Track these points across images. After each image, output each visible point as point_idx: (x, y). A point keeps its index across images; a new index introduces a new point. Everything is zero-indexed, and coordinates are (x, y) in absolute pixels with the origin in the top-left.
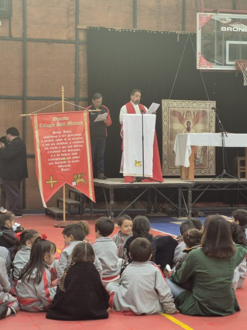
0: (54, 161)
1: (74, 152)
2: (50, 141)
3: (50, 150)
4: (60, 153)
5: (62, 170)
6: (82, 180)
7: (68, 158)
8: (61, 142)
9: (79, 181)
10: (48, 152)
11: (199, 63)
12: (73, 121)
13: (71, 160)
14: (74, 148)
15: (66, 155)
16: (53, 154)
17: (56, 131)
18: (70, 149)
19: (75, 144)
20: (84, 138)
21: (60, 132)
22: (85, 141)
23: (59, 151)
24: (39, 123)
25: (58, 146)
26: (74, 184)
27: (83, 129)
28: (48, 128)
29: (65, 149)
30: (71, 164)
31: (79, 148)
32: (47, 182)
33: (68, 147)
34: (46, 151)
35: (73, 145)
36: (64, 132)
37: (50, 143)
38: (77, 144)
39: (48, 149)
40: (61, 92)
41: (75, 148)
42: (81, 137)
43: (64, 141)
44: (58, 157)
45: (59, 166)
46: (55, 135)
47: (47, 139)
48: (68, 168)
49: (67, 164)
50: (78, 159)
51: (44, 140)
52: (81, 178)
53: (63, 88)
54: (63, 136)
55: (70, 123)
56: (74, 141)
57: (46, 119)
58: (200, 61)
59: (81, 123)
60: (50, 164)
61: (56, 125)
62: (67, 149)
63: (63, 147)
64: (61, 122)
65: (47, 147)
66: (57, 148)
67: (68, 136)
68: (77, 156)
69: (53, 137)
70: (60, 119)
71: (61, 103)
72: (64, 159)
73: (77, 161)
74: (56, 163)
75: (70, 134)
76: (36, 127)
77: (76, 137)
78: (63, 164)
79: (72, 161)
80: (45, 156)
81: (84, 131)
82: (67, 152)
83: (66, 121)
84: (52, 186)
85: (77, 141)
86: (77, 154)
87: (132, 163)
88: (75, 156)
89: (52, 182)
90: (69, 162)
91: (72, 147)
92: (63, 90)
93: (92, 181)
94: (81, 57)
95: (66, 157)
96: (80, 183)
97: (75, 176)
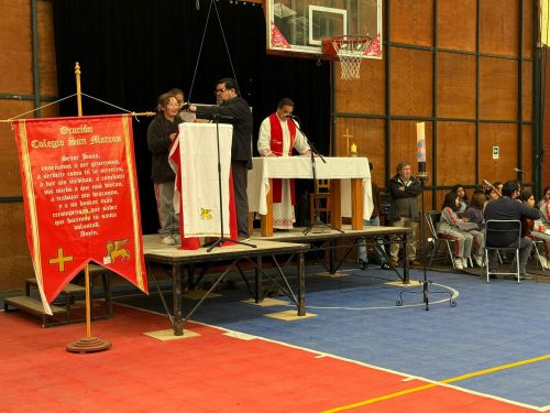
0: (65, 218)
1: (105, 197)
2: (56, 175)
3: (56, 195)
4: (77, 201)
5: (83, 234)
6: (124, 253)
7: (93, 210)
8: (79, 177)
9: (116, 254)
10: (53, 200)
11: (272, 40)
12: (103, 135)
13: (100, 213)
14: (104, 189)
15: (88, 203)
16: (63, 203)
17: (67, 155)
18: (97, 191)
19: (108, 181)
20: (126, 168)
21: (76, 158)
22: (127, 175)
23: (76, 197)
24: (30, 137)
25: (73, 186)
26: (107, 261)
27: (121, 151)
28: (50, 150)
29: (85, 192)
30: (100, 221)
31: (114, 189)
32: (52, 261)
33: (96, 187)
34: (48, 197)
35: (103, 183)
36: (85, 157)
37: (56, 180)
38: (112, 180)
39: (51, 192)
40: (75, 76)
41: (109, 189)
42: (118, 166)
43: (85, 176)
44: (74, 209)
45: (76, 228)
46: (66, 163)
47: (50, 172)
48: (95, 229)
49: (92, 221)
50: (113, 211)
51: (42, 173)
52: (121, 247)
53: (77, 66)
54: (81, 165)
55: (95, 139)
56: (104, 175)
57: (44, 130)
58: (273, 35)
59: (118, 139)
60: (57, 223)
61: (66, 143)
62: (91, 191)
63: (83, 188)
64: (76, 136)
65: (49, 188)
66: (70, 190)
67: (93, 165)
68: (112, 204)
69: (63, 167)
70: (75, 131)
71: (76, 98)
72: (86, 211)
73: (111, 215)
74: (70, 221)
75: (98, 160)
76: (24, 147)
77: (109, 167)
78: (83, 220)
79: (103, 216)
80: (46, 207)
81: (124, 154)
82: (92, 198)
83: (88, 136)
84: (62, 268)
85: (110, 174)
86: (110, 200)
87: (197, 214)
88: (108, 204)
89: (61, 260)
90: (97, 217)
91: (100, 187)
92: (78, 72)
93: (141, 251)
94: (41, 24)
95: (89, 207)
96: (118, 259)
97: (109, 246)
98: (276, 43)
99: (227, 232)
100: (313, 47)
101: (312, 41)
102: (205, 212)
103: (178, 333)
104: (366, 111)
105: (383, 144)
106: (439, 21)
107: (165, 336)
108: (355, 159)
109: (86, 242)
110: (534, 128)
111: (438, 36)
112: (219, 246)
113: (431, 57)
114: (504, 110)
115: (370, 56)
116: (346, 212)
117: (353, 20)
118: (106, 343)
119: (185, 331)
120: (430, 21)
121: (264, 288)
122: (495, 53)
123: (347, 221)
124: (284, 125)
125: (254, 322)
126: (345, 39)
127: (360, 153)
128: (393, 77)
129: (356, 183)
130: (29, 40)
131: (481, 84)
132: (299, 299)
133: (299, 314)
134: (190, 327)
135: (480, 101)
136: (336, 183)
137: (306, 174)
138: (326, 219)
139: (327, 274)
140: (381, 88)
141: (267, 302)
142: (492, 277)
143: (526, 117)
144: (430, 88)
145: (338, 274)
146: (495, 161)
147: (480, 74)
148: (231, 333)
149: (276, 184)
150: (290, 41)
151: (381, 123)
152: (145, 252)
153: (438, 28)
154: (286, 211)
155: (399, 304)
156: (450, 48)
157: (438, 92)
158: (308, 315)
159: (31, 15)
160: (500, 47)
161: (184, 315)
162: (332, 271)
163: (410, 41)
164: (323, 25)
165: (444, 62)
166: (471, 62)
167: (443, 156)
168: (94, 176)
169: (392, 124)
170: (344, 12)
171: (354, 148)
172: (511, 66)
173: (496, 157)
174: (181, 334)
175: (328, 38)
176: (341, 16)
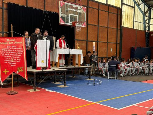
0: (7, 61)
1: (18, 57)
3: (5, 56)
4: (11, 57)
5: (12, 65)
6: (22, 70)
7: (14, 60)
8: (11, 51)
9: (20, 70)
10: (4, 57)
12: (18, 42)
13: (16, 61)
14: (17, 55)
16: (7, 58)
17: (8, 46)
18: (16, 55)
19: (18, 53)
20: (23, 50)
21: (10, 47)
22: (23, 52)
25: (10, 54)
26: (17, 72)
28: (4, 45)
30: (16, 62)
31: (20, 55)
32: (3, 72)
33: (15, 54)
34: (3, 56)
35: (17, 53)
36: (13, 47)
37: (5, 52)
38: (19, 53)
40: (11, 27)
41: (19, 55)
42: (21, 49)
43: (13, 51)
44: (10, 59)
45: (10, 64)
46: (8, 48)
47: (4, 50)
48: (15, 64)
49: (14, 62)
51: (2, 50)
52: (21, 69)
53: (12, 25)
54: (12, 49)
55: (16, 43)
56: (18, 51)
57: (3, 40)
58: (61, 20)
59: (22, 43)
60: (5, 62)
61: (8, 43)
62: (14, 55)
63: (12, 54)
64: (11, 42)
65: (3, 54)
67: (15, 49)
68: (19, 58)
70: (11, 40)
71: (11, 32)
73: (19, 61)
74: (8, 62)
77: (19, 49)
78: (12, 62)
81: (23, 46)
82: (14, 57)
83: (14, 42)
84: (6, 74)
85: (19, 51)
86: (19, 57)
87: (41, 61)
88: (18, 58)
89: (6, 72)
90: (15, 61)
91: (16, 54)
92: (12, 26)
93: (26, 70)
94: (5, 15)
95: (13, 59)
96: (20, 72)
97: (18, 68)
98: (61, 22)
99: (48, 66)
100: (70, 23)
101: (70, 22)
102: (43, 61)
103: (35, 90)
104: (83, 39)
105: (86, 47)
106: (99, 19)
107: (31, 91)
108: (79, 50)
109: (12, 68)
110: (120, 45)
111: (99, 23)
112: (45, 69)
113: (97, 27)
114: (114, 40)
115: (83, 26)
116: (77, 62)
117: (80, 18)
118: (16, 92)
119: (36, 89)
120: (97, 19)
121: (56, 80)
123: (77, 64)
124: (62, 41)
125: (53, 88)
126: (78, 22)
127: (80, 49)
128: (89, 31)
129: (79, 55)
130: (2, 19)
131: (108, 34)
132: (65, 83)
133: (64, 86)
134: (38, 89)
135: (108, 38)
136: (74, 55)
137: (67, 53)
138: (72, 64)
139: (72, 77)
140: (86, 34)
141: (57, 83)
142: (109, 78)
143: (118, 42)
144: (97, 35)
145: (74, 77)
146: (111, 52)
147: (108, 32)
148: (48, 90)
149: (60, 55)
150: (65, 22)
151: (86, 42)
152: (27, 70)
153: (99, 21)
154: (63, 62)
155: (88, 84)
157: (99, 35)
158: (67, 86)
159: (2, 13)
160: (113, 26)
161: (36, 86)
162: (73, 76)
163: (93, 24)
164: (73, 19)
165: (100, 29)
166: (106, 29)
167: (100, 50)
168: (15, 52)
169: (88, 42)
170: (78, 16)
171: (79, 47)
172: (115, 30)
173: (111, 51)
174: (36, 90)
175: (73, 22)
176: (77, 17)
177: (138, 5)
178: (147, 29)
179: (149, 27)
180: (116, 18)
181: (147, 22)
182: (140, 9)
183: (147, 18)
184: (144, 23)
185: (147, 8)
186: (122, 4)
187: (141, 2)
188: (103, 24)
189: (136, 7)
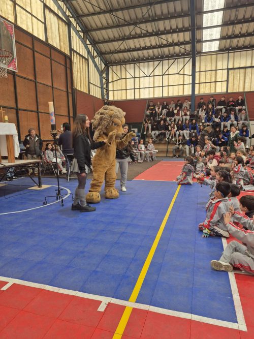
104: (7, 105)
106: (37, 69)
108: (7, 124)
111: (37, 76)
113: (34, 84)
115: (11, 69)
120: (33, 69)
122: (59, 88)
123: (5, 158)
128: (18, 91)
129: (9, 137)
140: (13, 95)
143: (71, 115)
144: (35, 98)
147: (54, 96)
151: (14, 111)
153: (37, 73)
155: (45, 204)
156: (42, 82)
157: (39, 100)
160: (60, 85)
163: (25, 76)
165: (40, 87)
166: (50, 90)
167: (43, 128)
169: (20, 112)
171: (6, 118)
172: (65, 94)
177: (93, 58)
178: (106, 97)
179: (108, 94)
180: (64, 72)
181: (105, 86)
182: (96, 66)
183: (104, 81)
184: (101, 88)
185: (103, 66)
186: (71, 50)
187: (96, 54)
188: (44, 79)
189: (90, 61)
